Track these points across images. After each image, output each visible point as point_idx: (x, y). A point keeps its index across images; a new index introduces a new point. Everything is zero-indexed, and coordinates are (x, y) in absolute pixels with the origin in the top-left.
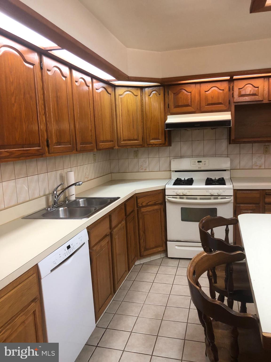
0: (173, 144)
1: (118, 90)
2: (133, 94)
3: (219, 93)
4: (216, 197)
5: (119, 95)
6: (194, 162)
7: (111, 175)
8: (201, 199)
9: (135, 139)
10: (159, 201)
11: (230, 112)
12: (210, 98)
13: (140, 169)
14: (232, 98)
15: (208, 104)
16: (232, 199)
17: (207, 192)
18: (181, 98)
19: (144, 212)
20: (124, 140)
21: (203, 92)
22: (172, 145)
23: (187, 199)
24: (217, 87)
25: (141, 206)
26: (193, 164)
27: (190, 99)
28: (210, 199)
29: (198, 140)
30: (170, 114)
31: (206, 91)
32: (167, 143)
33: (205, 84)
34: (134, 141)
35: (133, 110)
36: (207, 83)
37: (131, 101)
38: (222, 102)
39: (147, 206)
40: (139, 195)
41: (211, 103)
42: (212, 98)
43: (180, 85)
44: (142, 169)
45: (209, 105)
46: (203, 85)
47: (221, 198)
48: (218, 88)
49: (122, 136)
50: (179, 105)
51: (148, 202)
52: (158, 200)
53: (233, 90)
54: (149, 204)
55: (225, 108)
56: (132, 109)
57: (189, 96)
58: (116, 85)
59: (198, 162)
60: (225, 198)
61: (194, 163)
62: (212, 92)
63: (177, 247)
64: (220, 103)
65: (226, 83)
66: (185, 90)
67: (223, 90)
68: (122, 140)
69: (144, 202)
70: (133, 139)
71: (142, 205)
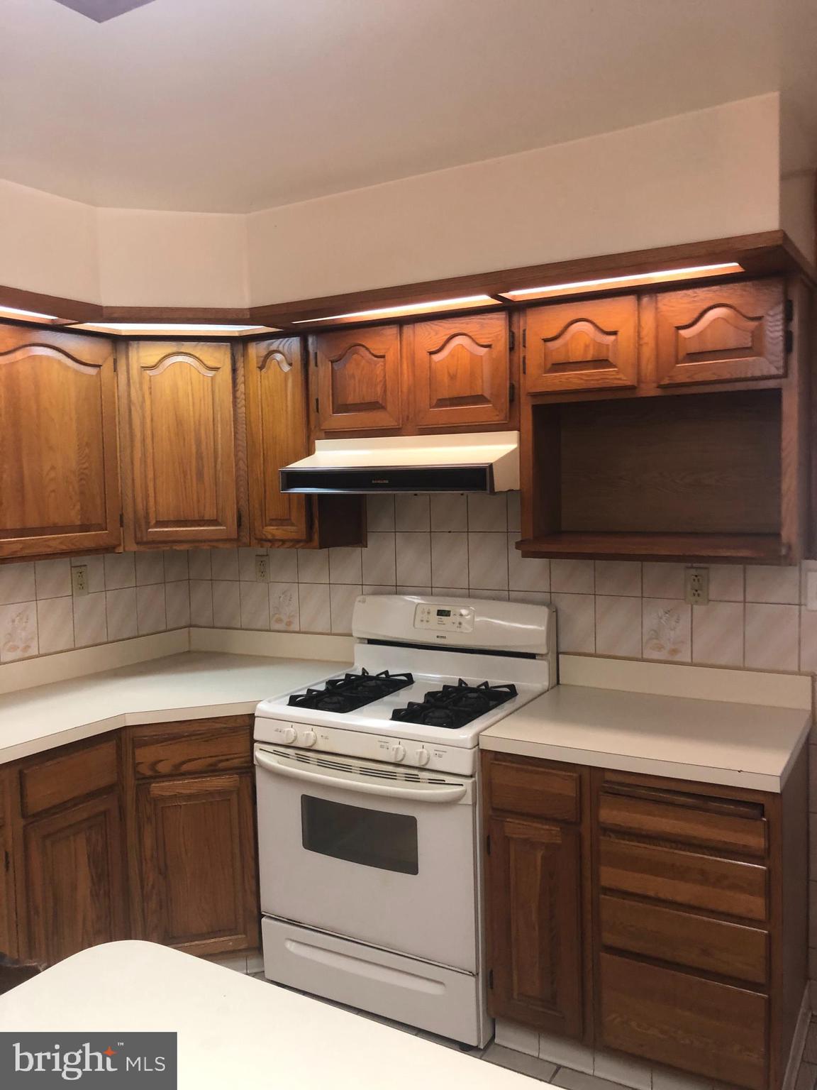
0: (372, 540)
1: (138, 352)
2: (202, 362)
3: (473, 357)
4: (414, 772)
5: (143, 367)
6: (426, 613)
7: (189, 632)
8: (365, 772)
9: (206, 518)
10: (232, 759)
11: (516, 433)
12: (446, 380)
13: (274, 619)
14: (522, 374)
15: (439, 400)
16: (464, 794)
17: (382, 747)
18: (354, 378)
19: (163, 798)
20: (160, 524)
21: (422, 355)
22: (369, 544)
23: (322, 764)
24: (470, 334)
25: (149, 773)
26: (422, 621)
27: (381, 381)
28: (391, 776)
29: (450, 532)
30: (323, 435)
31: (431, 353)
32: (316, 537)
33: (429, 323)
34: (201, 526)
35: (200, 416)
36: (436, 322)
37: (190, 388)
38: (487, 395)
39: (176, 773)
40: (147, 732)
41: (447, 397)
42: (453, 377)
43: (351, 332)
44: (279, 621)
45: (442, 403)
46: (423, 330)
47: (432, 781)
48: (473, 340)
49: (152, 510)
50: (346, 405)
51: (184, 763)
52: (229, 757)
53: (524, 346)
54: (185, 768)
55: (497, 418)
56: (194, 416)
57: (379, 370)
58: (123, 334)
59: (440, 613)
60: (442, 782)
61: (425, 619)
62: (452, 355)
63: (291, 946)
64: (479, 399)
65: (498, 319)
66: (367, 349)
67: (489, 346)
68: (153, 522)
69: (162, 761)
70: (197, 518)
71: (156, 771)
